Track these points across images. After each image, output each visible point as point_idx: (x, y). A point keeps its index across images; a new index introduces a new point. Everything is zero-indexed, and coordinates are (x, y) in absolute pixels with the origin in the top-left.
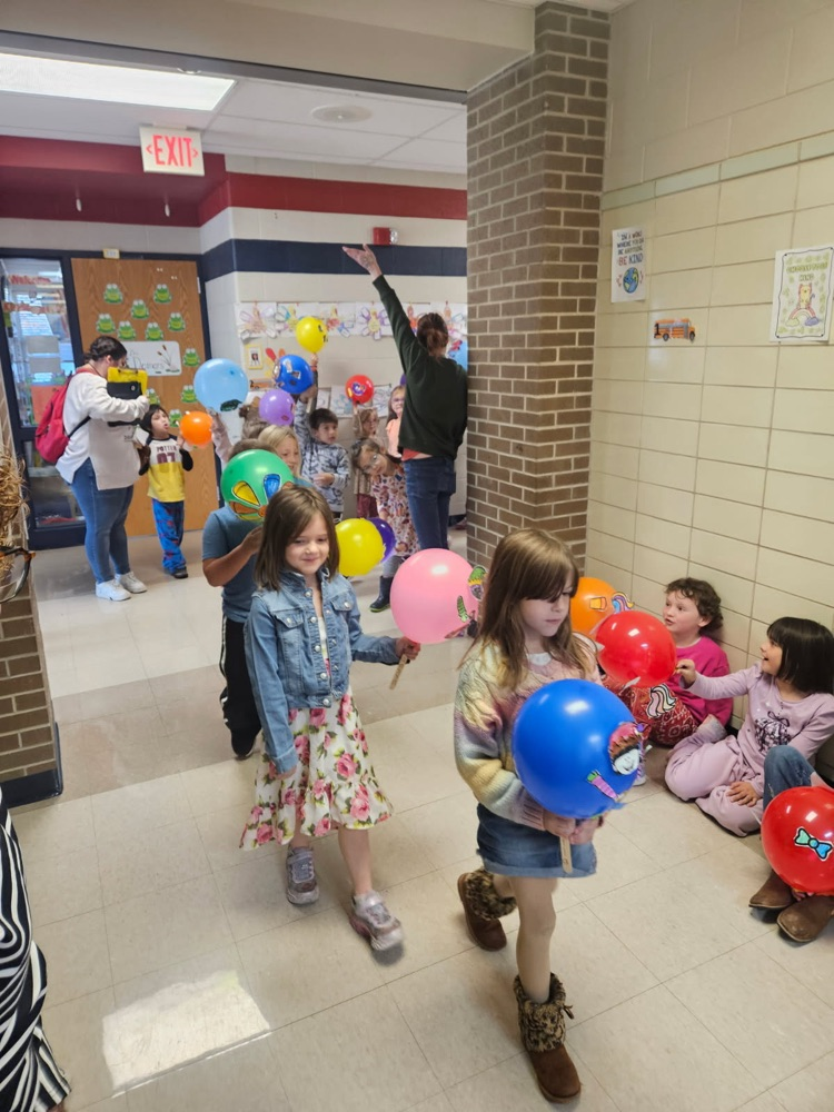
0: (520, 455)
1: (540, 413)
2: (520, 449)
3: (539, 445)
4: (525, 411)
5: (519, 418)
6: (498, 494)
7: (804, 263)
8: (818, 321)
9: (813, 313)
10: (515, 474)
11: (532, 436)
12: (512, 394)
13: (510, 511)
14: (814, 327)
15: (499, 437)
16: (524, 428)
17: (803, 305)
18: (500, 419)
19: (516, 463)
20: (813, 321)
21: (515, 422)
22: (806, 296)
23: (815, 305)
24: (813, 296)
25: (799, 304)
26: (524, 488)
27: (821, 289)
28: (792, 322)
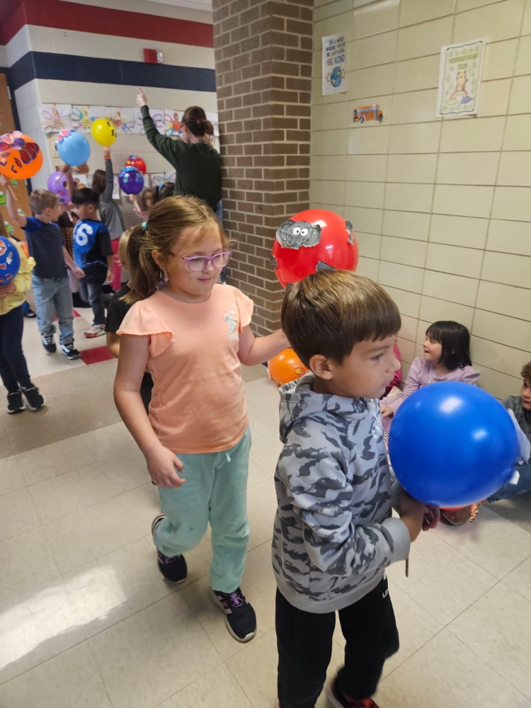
0: (261, 213)
1: (274, 181)
2: (260, 209)
3: (274, 205)
4: (263, 179)
5: (260, 186)
6: (246, 243)
7: (461, 55)
8: (470, 99)
9: (466, 93)
10: (258, 228)
11: (269, 198)
12: (253, 167)
13: (255, 256)
14: (467, 104)
15: (245, 201)
16: (263, 192)
17: (460, 88)
18: (245, 188)
19: (258, 220)
20: (467, 100)
21: (256, 189)
22: (462, 81)
23: (469, 87)
24: (467, 80)
25: (457, 88)
26: (264, 238)
27: (473, 75)
28: (452, 102)
